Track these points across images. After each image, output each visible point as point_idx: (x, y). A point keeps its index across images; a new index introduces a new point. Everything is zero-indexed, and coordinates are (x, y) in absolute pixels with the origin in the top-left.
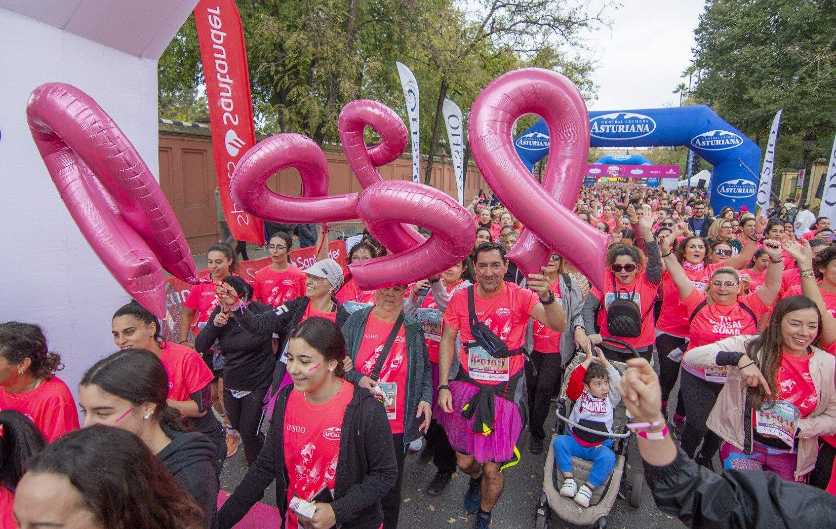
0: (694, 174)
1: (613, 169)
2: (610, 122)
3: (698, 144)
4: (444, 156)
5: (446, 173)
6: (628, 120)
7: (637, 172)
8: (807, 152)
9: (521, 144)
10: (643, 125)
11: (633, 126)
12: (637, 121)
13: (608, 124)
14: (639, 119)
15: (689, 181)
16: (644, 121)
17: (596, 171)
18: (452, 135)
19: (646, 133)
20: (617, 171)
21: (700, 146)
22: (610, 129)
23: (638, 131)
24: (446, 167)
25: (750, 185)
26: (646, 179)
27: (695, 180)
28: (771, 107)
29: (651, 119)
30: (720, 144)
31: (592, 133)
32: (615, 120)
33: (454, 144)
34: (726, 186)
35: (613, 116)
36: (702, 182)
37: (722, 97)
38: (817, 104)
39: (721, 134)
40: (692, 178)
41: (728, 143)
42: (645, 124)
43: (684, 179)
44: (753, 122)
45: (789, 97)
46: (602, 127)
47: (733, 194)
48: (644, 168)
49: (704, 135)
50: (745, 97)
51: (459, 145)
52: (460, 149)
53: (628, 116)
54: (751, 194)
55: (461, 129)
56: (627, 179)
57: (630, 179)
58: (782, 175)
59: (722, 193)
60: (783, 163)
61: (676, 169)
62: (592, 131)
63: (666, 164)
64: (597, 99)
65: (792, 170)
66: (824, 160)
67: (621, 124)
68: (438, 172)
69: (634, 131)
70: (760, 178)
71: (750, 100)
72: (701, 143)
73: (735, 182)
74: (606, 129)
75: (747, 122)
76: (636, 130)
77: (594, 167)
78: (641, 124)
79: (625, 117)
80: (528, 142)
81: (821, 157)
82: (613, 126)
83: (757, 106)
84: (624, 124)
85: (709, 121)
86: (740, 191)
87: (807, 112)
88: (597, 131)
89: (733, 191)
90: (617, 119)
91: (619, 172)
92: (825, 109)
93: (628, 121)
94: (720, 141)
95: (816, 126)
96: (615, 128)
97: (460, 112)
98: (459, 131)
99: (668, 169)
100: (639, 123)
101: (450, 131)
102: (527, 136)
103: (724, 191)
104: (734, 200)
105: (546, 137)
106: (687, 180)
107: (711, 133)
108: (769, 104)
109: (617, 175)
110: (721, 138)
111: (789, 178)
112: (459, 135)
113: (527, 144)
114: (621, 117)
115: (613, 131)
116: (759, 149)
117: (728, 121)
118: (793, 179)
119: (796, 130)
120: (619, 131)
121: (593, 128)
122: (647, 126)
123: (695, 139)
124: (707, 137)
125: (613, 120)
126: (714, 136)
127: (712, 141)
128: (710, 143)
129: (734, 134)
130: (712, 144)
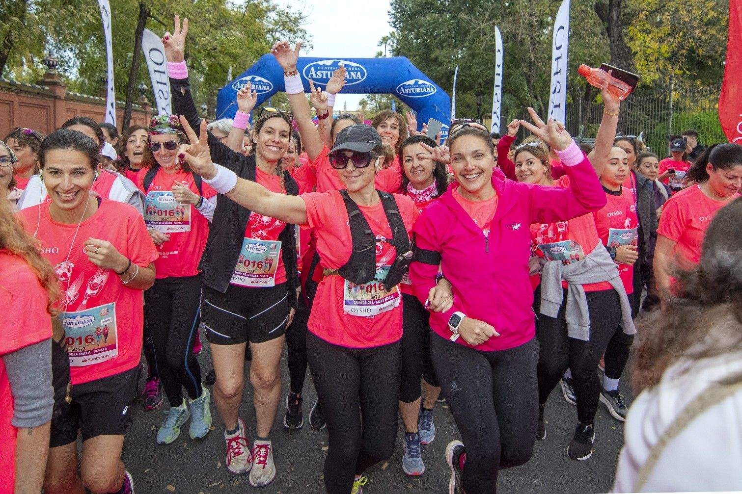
2: (326, 68)
3: (402, 92)
4: (146, 104)
9: (238, 87)
10: (355, 72)
11: (347, 73)
12: (350, 69)
13: (325, 70)
14: (351, 67)
16: (356, 69)
18: (155, 71)
21: (404, 94)
22: (326, 75)
25: (444, 128)
28: (452, 65)
29: (362, 67)
30: (419, 91)
32: (330, 66)
33: (158, 83)
35: (329, 63)
37: (415, 56)
38: (483, 64)
39: (419, 83)
41: (426, 91)
42: (357, 71)
44: (440, 78)
46: (318, 73)
49: (407, 83)
50: (433, 56)
51: (164, 84)
53: (342, 63)
54: (447, 136)
62: (310, 77)
69: (348, 77)
71: (437, 58)
72: (405, 91)
74: (322, 74)
76: (350, 77)
78: (354, 71)
79: (339, 64)
82: (329, 72)
83: (442, 64)
85: (409, 71)
87: (477, 70)
88: (315, 76)
90: (332, 66)
94: (419, 89)
96: (331, 73)
100: (352, 71)
101: (152, 67)
102: (244, 79)
105: (265, 81)
107: (412, 82)
110: (419, 86)
113: (245, 87)
114: (335, 64)
115: (329, 77)
117: (424, 73)
121: (310, 73)
122: (359, 73)
123: (400, 87)
124: (409, 85)
125: (329, 66)
126: (414, 84)
127: (413, 89)
128: (411, 91)
129: (429, 84)
130: (413, 92)
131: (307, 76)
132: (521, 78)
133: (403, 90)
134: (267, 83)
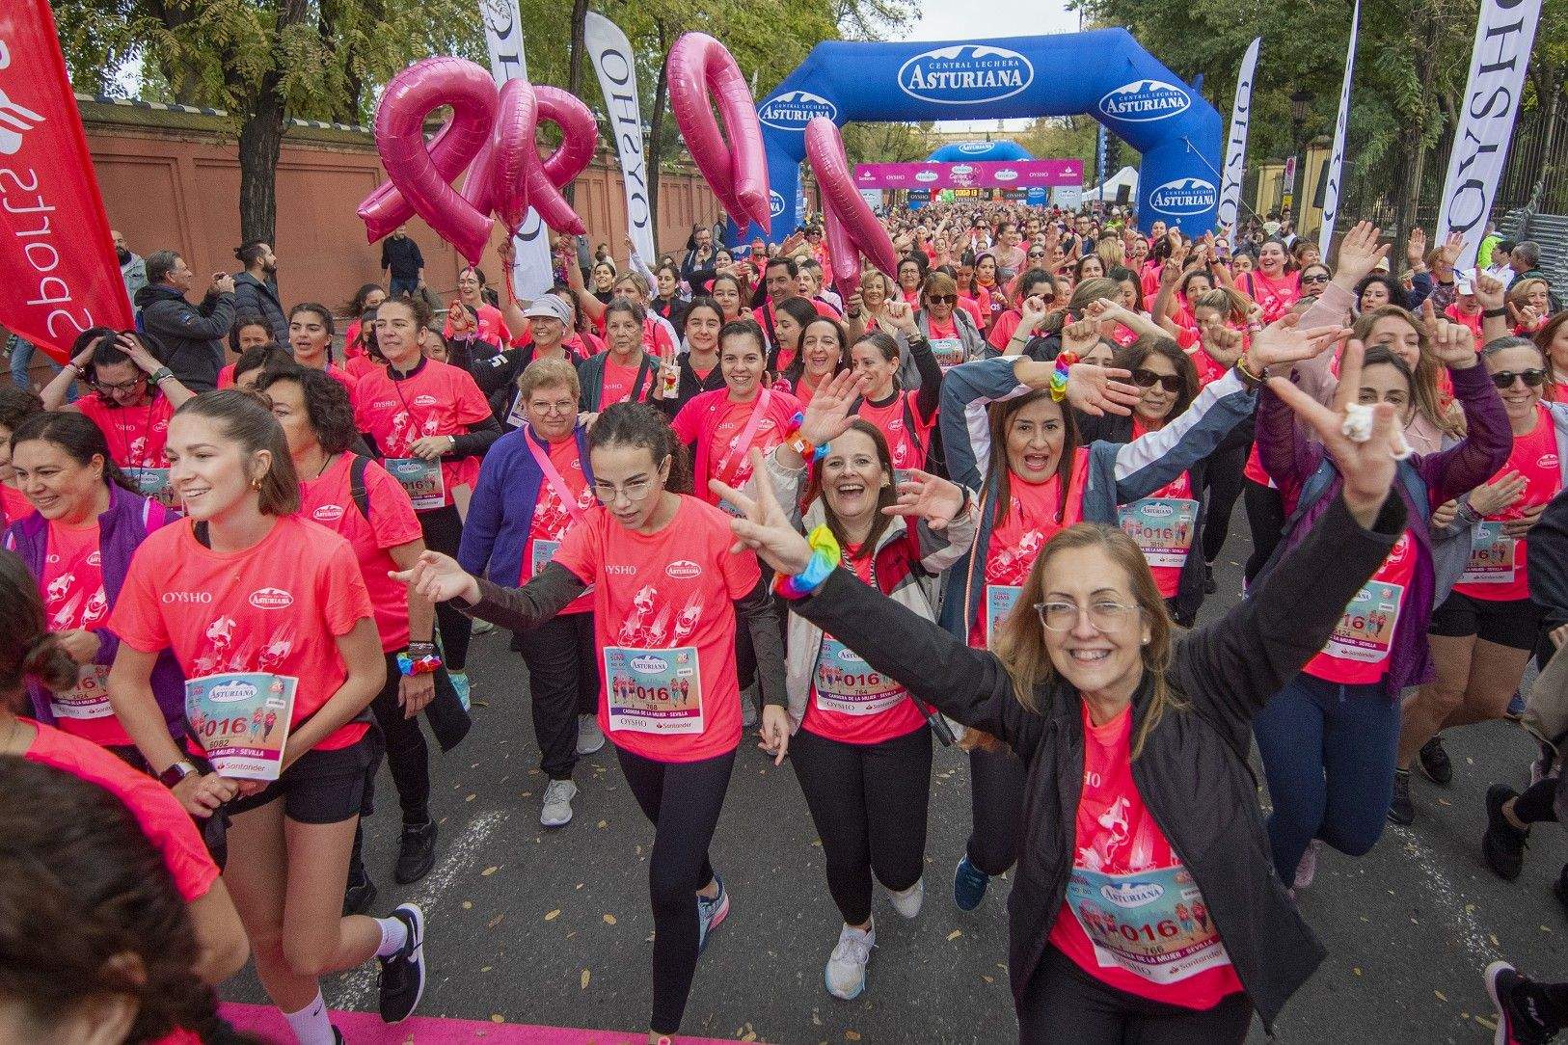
0: (1109, 175)
1: (961, 171)
2: (945, 65)
3: (1112, 110)
4: (605, 151)
5: (614, 188)
6: (980, 60)
7: (1007, 175)
8: (1299, 122)
9: (770, 117)
10: (1009, 72)
11: (990, 74)
12: (997, 64)
13: (943, 70)
14: (1001, 59)
15: (1101, 192)
16: (1010, 63)
17: (927, 177)
18: (616, 97)
19: (1016, 87)
20: (968, 175)
21: (1115, 115)
22: (947, 80)
23: (1000, 85)
24: (612, 177)
25: (1204, 188)
26: (1025, 189)
27: (1111, 188)
28: (1237, 34)
29: (1024, 59)
30: (1150, 108)
31: (911, 90)
32: (955, 61)
33: (621, 120)
34: (1165, 193)
35: (952, 53)
36: (1124, 191)
37: (1152, 15)
38: (1312, 28)
39: (1152, 88)
40: (1104, 185)
41: (1165, 106)
42: (1013, 69)
43: (1093, 187)
44: (1208, 66)
45: (1266, 14)
46: (930, 78)
47: (1177, 208)
48: (1018, 167)
49: (1123, 90)
50: (1193, 14)
51: (633, 122)
52: (636, 131)
53: (980, 52)
54: (1207, 206)
55: (632, 83)
56: (991, 194)
57: (997, 192)
58: (1258, 172)
59: (1158, 207)
60: (1260, 148)
61: (1076, 165)
62: (911, 87)
63: (1059, 158)
64: (920, 17)
65: (1274, 160)
66: (1327, 138)
67: (967, 70)
68: (595, 190)
69: (993, 84)
70: (1222, 175)
71: (1201, 19)
72: (1118, 109)
73: (1179, 184)
74: (938, 80)
75: (1196, 64)
76: (997, 83)
77: (924, 168)
78: (1005, 69)
79: (976, 55)
80: (783, 112)
81: (1321, 133)
82: (953, 75)
83: (1213, 31)
84: (974, 70)
85: (1130, 62)
86: (1189, 201)
87: (1297, 43)
88: (922, 86)
89: (1176, 201)
90: (959, 58)
91: (973, 177)
92: (1327, 38)
93: (980, 64)
94: (1151, 102)
95: (1313, 70)
96: (956, 77)
97: (627, 43)
98: (630, 89)
99: (1063, 166)
100: (1001, 68)
101: (609, 88)
102: (779, 99)
103: (1161, 204)
104: (1179, 221)
105: (821, 101)
106: (1098, 189)
107: (1134, 87)
108: (1233, 28)
109: (969, 182)
110: (1152, 96)
111: (1270, 174)
112: (630, 99)
113: (782, 117)
114: (966, 55)
115: (953, 85)
116: (1218, 118)
117: (1164, 62)
118: (1277, 177)
119: (1280, 81)
120: (965, 85)
121: (913, 79)
122: (1017, 72)
123: (1108, 100)
124: (1128, 94)
125: (952, 61)
126: (1141, 92)
127: (1136, 103)
128: (1133, 107)
129: (1175, 89)
130: (1136, 109)
131: (906, 86)
132: (1403, 58)
133: (1114, 107)
134: (825, 105)
